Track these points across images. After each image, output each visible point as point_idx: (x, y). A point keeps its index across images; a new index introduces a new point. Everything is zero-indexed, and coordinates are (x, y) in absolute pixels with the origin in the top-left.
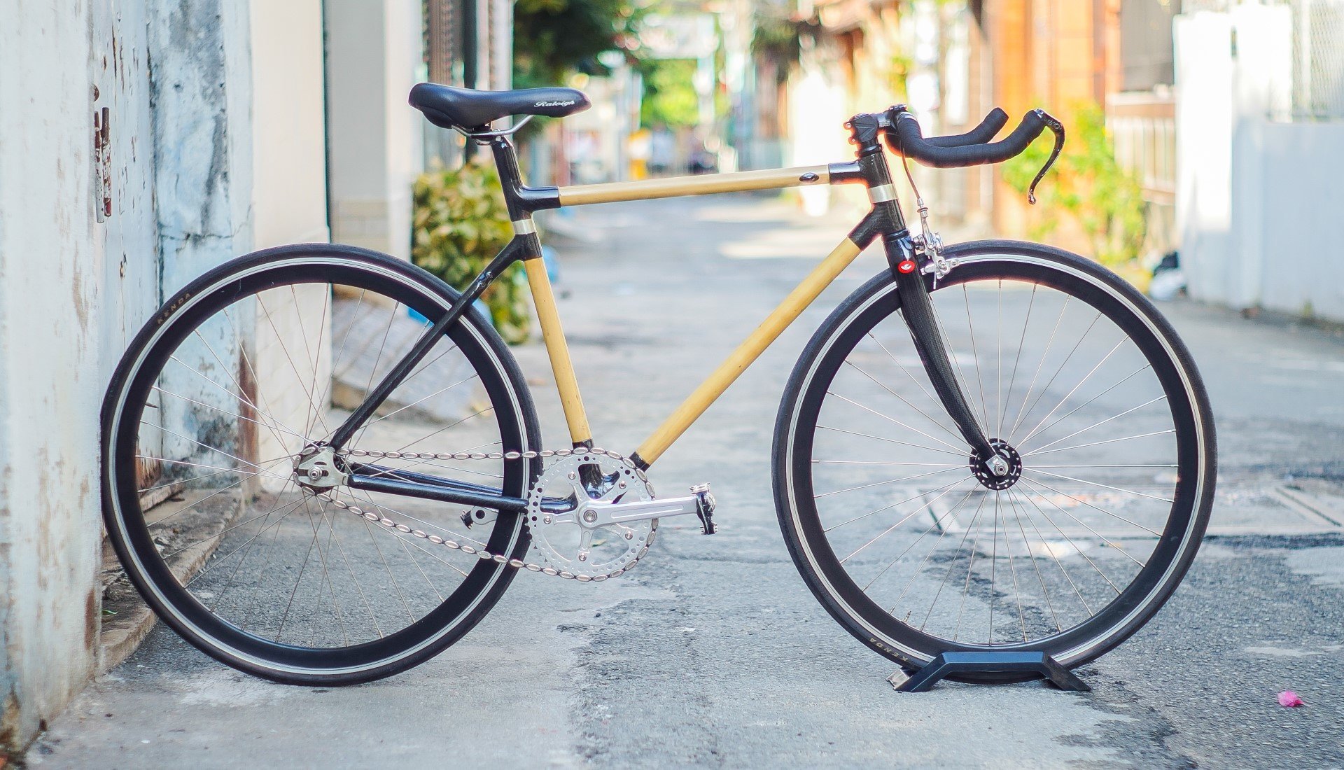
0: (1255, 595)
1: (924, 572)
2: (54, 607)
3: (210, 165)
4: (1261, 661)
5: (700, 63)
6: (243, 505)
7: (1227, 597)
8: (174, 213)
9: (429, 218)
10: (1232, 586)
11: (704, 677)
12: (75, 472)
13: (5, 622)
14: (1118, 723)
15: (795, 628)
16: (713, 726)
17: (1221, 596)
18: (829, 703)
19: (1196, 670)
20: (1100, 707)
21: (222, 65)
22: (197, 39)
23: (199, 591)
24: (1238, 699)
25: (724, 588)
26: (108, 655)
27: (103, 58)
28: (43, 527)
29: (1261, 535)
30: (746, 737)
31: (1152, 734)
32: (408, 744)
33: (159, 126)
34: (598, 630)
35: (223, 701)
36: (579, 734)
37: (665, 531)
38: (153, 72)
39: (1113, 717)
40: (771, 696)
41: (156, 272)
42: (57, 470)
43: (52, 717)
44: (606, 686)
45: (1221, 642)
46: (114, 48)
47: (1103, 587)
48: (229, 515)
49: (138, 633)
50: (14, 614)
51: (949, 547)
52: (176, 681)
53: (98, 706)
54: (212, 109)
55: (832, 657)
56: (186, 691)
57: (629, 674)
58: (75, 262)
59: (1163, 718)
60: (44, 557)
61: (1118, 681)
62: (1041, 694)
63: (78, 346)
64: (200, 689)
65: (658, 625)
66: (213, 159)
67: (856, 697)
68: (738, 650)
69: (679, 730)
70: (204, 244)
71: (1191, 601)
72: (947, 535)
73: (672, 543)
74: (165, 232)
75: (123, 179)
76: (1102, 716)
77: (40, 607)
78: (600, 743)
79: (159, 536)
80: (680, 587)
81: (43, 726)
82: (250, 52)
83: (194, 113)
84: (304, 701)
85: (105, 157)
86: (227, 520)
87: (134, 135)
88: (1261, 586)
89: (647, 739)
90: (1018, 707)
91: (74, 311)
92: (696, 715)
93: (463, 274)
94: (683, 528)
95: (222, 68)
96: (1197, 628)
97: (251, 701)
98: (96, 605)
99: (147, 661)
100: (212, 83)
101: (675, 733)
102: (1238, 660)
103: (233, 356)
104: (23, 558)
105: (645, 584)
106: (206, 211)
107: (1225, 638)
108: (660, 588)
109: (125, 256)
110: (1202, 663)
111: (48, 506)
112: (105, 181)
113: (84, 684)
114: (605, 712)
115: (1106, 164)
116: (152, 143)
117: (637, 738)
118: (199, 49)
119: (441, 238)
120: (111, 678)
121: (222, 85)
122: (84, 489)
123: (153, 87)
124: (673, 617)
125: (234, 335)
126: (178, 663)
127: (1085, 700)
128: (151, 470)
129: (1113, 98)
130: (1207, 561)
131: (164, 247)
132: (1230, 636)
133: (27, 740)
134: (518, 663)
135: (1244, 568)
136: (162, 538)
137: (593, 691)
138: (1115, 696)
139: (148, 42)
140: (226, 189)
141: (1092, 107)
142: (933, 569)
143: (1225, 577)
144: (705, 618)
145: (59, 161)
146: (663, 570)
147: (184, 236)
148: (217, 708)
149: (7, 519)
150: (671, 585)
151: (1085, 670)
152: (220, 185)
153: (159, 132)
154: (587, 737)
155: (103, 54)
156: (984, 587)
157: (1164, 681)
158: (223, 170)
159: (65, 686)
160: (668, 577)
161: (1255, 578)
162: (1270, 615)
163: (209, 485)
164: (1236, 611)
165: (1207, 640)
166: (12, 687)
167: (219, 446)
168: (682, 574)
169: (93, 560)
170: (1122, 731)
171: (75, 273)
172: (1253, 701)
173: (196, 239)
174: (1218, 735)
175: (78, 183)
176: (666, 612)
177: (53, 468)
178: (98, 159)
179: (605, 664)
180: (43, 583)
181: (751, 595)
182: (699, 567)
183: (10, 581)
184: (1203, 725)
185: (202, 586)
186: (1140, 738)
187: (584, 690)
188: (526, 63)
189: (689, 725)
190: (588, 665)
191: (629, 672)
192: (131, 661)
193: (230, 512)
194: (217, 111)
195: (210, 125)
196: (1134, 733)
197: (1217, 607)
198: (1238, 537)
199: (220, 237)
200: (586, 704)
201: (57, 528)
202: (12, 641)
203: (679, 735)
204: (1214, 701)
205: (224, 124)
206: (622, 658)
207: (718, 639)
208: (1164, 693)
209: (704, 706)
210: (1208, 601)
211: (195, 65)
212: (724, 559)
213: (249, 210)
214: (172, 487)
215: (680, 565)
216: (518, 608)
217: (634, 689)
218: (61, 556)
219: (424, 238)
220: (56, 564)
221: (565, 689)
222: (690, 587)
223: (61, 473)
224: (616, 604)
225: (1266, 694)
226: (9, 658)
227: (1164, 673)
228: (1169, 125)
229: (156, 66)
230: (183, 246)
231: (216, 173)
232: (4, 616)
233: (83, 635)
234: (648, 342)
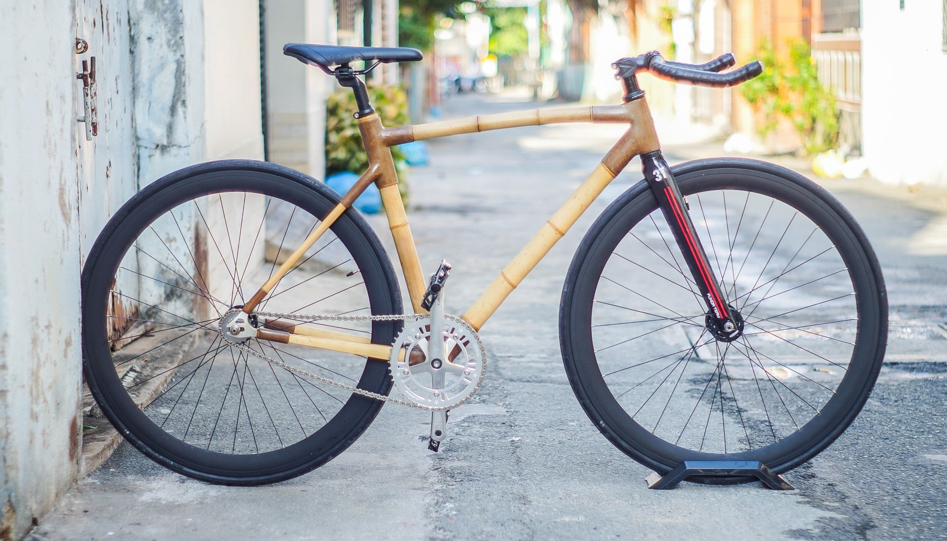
0: (928, 412)
1: (686, 392)
2: (44, 433)
3: (173, 95)
4: (934, 466)
5: (529, 10)
6: (197, 339)
7: (907, 412)
8: (148, 130)
9: (338, 124)
10: (910, 404)
11: (525, 480)
12: (60, 332)
13: (4, 448)
14: (832, 519)
15: (592, 439)
16: (531, 521)
17: (903, 412)
18: (617, 502)
19: (888, 474)
20: (818, 505)
21: (182, 23)
22: (164, 4)
23: (160, 408)
24: (920, 499)
25: (541, 406)
26: (87, 463)
27: (92, 20)
28: (35, 376)
29: (930, 361)
30: (556, 531)
31: (857, 528)
32: (305, 536)
33: (136, 67)
34: (448, 440)
35: (170, 499)
36: (431, 527)
37: (500, 359)
38: (132, 28)
39: (828, 514)
40: (574, 495)
41: (134, 172)
42: (46, 331)
43: (42, 515)
44: (453, 487)
45: (904, 450)
46: (102, 12)
47: (816, 404)
48: (186, 348)
49: (112, 444)
50: (10, 443)
51: (704, 371)
52: (138, 483)
53: (79, 503)
54: (174, 55)
55: (619, 463)
56: (144, 491)
57: (470, 476)
58: (61, 176)
59: (865, 515)
60: (34, 397)
61: (830, 483)
62: (774, 494)
63: (63, 238)
64: (154, 489)
65: (492, 436)
66: (175, 90)
67: (637, 496)
68: (550, 457)
69: (506, 525)
70: (168, 152)
71: (881, 416)
72: (702, 361)
73: (504, 369)
74: (141, 143)
75: (109, 107)
76: (820, 513)
77: (32, 435)
78: (447, 535)
79: (134, 365)
80: (509, 404)
81: (35, 522)
82: (202, 13)
83: (162, 58)
84: (230, 499)
85: (93, 93)
86: (184, 352)
87: (117, 74)
88: (932, 404)
89: (482, 532)
90: (757, 505)
91: (59, 212)
92: (518, 511)
93: (361, 163)
94: (513, 357)
95: (181, 25)
96: (886, 439)
97: (191, 499)
98: (78, 427)
99: (118, 466)
100: (174, 36)
101: (503, 528)
102: (918, 466)
103: (190, 232)
104: (18, 400)
105: (484, 401)
106: (170, 128)
107: (907, 447)
108: (495, 405)
109: (110, 162)
110: (892, 468)
111: (39, 359)
112: (93, 110)
113: (68, 487)
114: (451, 509)
115: (812, 84)
116: (131, 79)
117: (474, 531)
118: (165, 12)
119: (346, 138)
120: (90, 480)
121: (181, 38)
122: (68, 343)
123: (132, 39)
124: (503, 429)
125: (190, 217)
126: (140, 467)
127: (807, 499)
128: (131, 315)
129: (816, 37)
130: (891, 383)
131: (141, 153)
132: (911, 445)
133: (21, 535)
134: (389, 467)
135: (919, 389)
136: (136, 367)
137: (443, 491)
138: (828, 496)
139: (128, 7)
140: (184, 113)
141: (801, 42)
142: (693, 389)
143: (905, 396)
144: (527, 430)
145: (47, 102)
146: (497, 390)
147: (154, 146)
148: (166, 505)
149: (5, 372)
150: (502, 404)
151: (806, 474)
152: (180, 109)
153: (136, 71)
154: (437, 530)
155: (93, 17)
156: (730, 404)
157: (864, 483)
158: (182, 98)
159: (53, 491)
160: (500, 396)
161: (927, 397)
162: (940, 428)
163: (173, 326)
164: (915, 425)
165: (894, 449)
166: (9, 496)
167: (180, 297)
168: (510, 394)
169: (76, 395)
170: (835, 525)
171: (61, 184)
172: (931, 500)
173: (163, 148)
174: (906, 529)
175: (63, 118)
176: (499, 425)
177: (43, 331)
178: (87, 95)
179: (452, 469)
180: (34, 417)
181: (561, 411)
182: (523, 388)
183: (7, 418)
184: (895, 520)
185: (163, 403)
186: (848, 532)
187: (437, 490)
188: (408, 12)
189: (514, 520)
190: (440, 469)
191: (470, 475)
192: (105, 467)
193: (186, 345)
194: (178, 56)
195: (173, 67)
196: (844, 528)
197: (900, 421)
198: (913, 363)
199: (180, 147)
200: (437, 502)
201: (46, 375)
202: (9, 463)
203: (505, 528)
204: (902, 500)
205: (183, 65)
206: (465, 464)
207: (536, 447)
208: (865, 493)
209: (525, 504)
210: (893, 416)
211: (162, 23)
212: (541, 382)
213: (202, 126)
214: (146, 326)
215: (510, 387)
216: (391, 421)
217: (473, 489)
218: (49, 395)
219: (334, 138)
220: (45, 401)
221: (422, 489)
222: (517, 404)
223: (49, 333)
224: (463, 418)
225: (940, 494)
226: (7, 475)
227: (864, 476)
228: (856, 57)
229: (134, 24)
230: (153, 154)
231: (178, 101)
232: (2, 444)
233: (67, 451)
234: (490, 211)
